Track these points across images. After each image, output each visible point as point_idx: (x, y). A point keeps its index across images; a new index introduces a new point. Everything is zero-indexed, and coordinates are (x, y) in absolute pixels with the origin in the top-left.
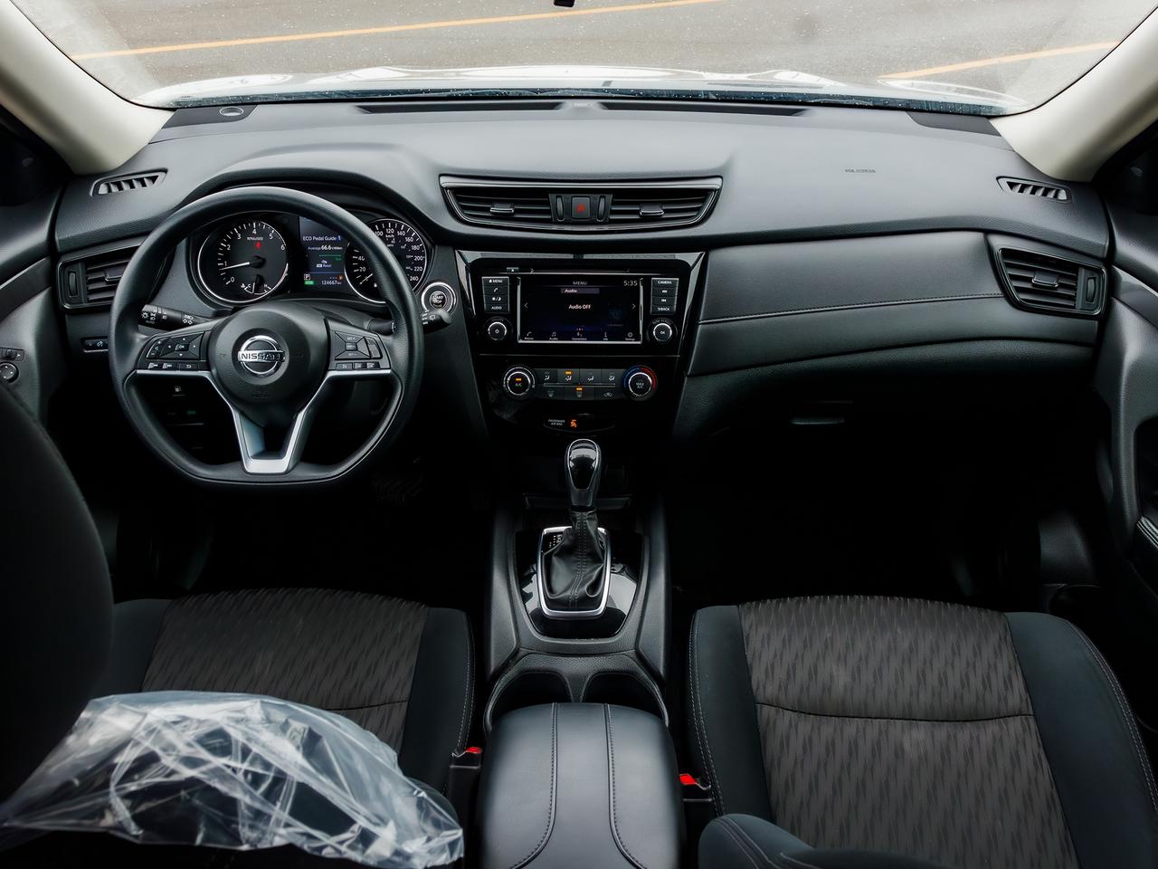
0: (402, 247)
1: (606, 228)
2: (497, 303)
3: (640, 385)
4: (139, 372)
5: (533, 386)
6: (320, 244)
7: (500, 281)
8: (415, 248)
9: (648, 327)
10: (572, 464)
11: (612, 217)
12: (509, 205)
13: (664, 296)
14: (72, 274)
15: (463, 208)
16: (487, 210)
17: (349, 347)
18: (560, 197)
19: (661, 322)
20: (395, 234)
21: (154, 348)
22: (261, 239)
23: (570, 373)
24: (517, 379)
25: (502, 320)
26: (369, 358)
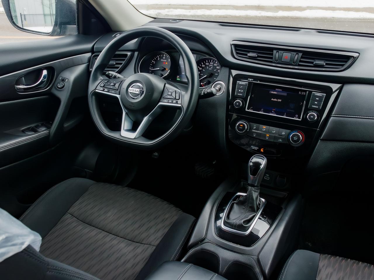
0: (215, 70)
1: (296, 67)
2: (240, 93)
3: (295, 138)
4: (97, 90)
5: (248, 130)
7: (244, 84)
8: (219, 71)
9: (306, 113)
10: (251, 164)
11: (300, 63)
12: (256, 54)
13: (317, 101)
14: (96, 59)
15: (237, 53)
16: (246, 55)
17: (170, 93)
18: (278, 52)
19: (312, 112)
20: (213, 65)
21: (104, 83)
23: (265, 127)
24: (241, 125)
25: (241, 100)
26: (175, 99)
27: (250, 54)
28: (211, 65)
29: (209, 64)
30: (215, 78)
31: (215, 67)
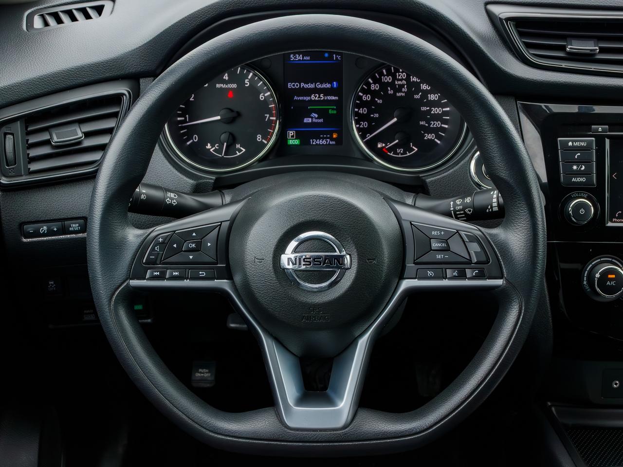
0: (417, 97)
2: (579, 173)
6: (309, 92)
7: (583, 144)
8: (432, 97)
12: (592, 42)
14: (8, 136)
15: (527, 46)
17: (435, 245)
20: (408, 79)
21: (153, 249)
22: (234, 86)
24: (610, 276)
25: (586, 196)
26: (469, 262)
27: (576, 46)
28: (401, 80)
29: (394, 78)
30: (422, 123)
31: (417, 85)
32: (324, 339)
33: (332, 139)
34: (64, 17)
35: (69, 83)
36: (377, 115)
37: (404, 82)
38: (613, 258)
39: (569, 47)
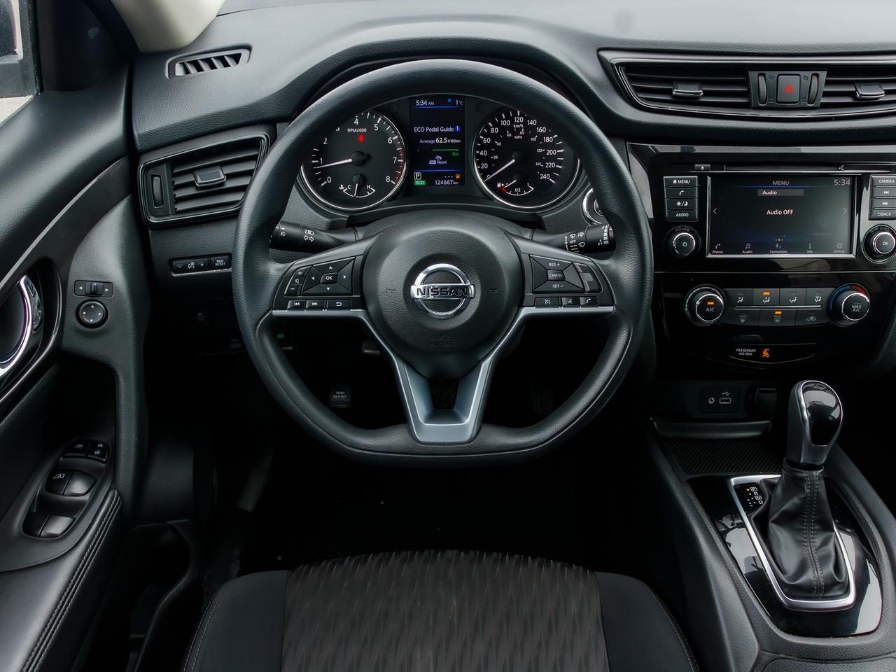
0: (533, 139)
2: (682, 209)
3: (855, 308)
4: (276, 312)
5: (726, 311)
6: (434, 136)
7: (686, 182)
8: (547, 140)
10: (806, 414)
11: (825, 101)
12: (696, 86)
13: (886, 197)
14: (155, 178)
15: (639, 90)
16: (669, 92)
17: (552, 275)
18: (764, 74)
19: (881, 230)
20: (525, 123)
21: (293, 282)
22: (364, 130)
23: (768, 293)
24: (709, 303)
25: (688, 230)
26: (583, 291)
27: (681, 90)
28: (519, 124)
29: (513, 122)
30: (538, 164)
31: (533, 128)
32: (451, 363)
33: (455, 180)
34: (203, 65)
35: (210, 128)
36: (496, 157)
37: (522, 126)
38: (712, 287)
39: (675, 90)
